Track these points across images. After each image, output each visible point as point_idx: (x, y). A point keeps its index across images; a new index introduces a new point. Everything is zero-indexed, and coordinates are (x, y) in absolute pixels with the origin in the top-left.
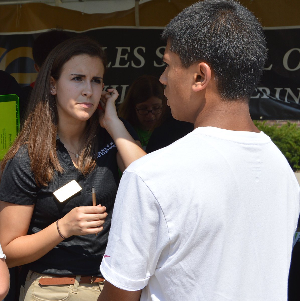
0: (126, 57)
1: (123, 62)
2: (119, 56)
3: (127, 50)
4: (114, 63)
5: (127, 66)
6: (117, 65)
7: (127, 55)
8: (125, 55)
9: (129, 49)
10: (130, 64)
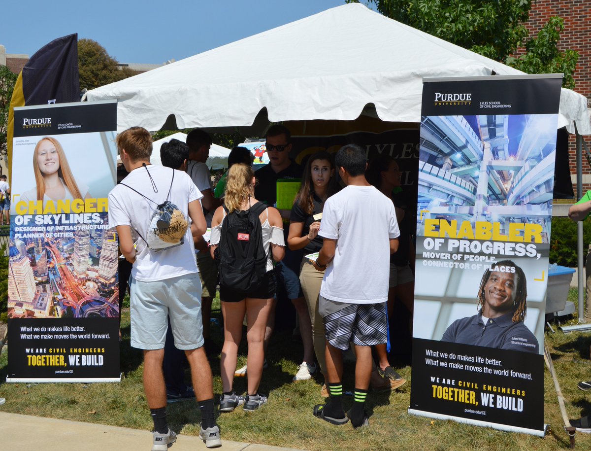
0: (410, 150)
1: (407, 154)
2: (405, 150)
3: (411, 145)
4: (400, 156)
5: (410, 157)
6: (403, 157)
7: (411, 149)
8: (409, 149)
9: (412, 144)
10: (413, 156)
